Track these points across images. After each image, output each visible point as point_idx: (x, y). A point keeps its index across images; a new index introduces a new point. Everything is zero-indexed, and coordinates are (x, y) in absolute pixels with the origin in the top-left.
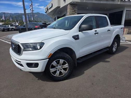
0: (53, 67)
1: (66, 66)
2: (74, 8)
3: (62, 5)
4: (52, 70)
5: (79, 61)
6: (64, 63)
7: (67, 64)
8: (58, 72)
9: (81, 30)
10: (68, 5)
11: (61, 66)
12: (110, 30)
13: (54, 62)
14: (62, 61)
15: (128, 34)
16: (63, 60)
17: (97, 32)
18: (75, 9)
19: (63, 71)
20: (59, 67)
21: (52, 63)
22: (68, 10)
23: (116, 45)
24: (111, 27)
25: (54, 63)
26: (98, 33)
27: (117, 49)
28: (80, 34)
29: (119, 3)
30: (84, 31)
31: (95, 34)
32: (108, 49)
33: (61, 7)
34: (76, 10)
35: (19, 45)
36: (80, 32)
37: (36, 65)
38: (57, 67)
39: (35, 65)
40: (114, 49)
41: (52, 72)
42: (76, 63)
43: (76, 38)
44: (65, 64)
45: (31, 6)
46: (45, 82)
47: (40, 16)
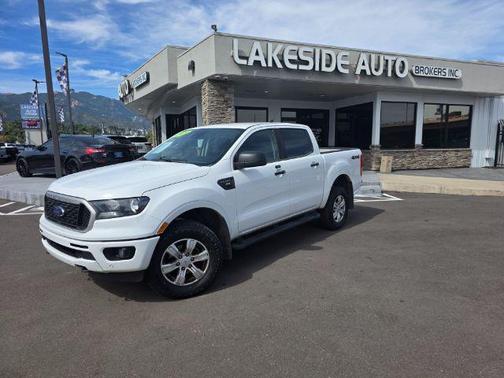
0: (169, 259)
1: (204, 255)
2: (223, 91)
3: (184, 80)
4: (167, 268)
5: (238, 246)
6: (198, 250)
7: (206, 251)
8: (182, 275)
9: (238, 164)
10: (202, 82)
11: (189, 258)
12: (317, 164)
13: (173, 245)
14: (191, 243)
15: (393, 171)
16: (196, 241)
17: (282, 169)
18: (227, 96)
19: (194, 270)
20: (185, 259)
21: (167, 250)
22: (205, 98)
23: (343, 203)
24: (323, 155)
25: (172, 249)
26: (283, 172)
27: (346, 215)
28: (237, 174)
29: (357, 82)
30: (246, 169)
31: (276, 174)
32: (319, 215)
33: (179, 88)
34: (229, 99)
35: (82, 206)
36: (237, 171)
37: (129, 252)
38: (180, 261)
39: (125, 252)
40: (338, 216)
41: (167, 275)
42: (230, 252)
43: (227, 184)
44: (201, 251)
45: (62, 74)
46: (147, 303)
47: (94, 107)
